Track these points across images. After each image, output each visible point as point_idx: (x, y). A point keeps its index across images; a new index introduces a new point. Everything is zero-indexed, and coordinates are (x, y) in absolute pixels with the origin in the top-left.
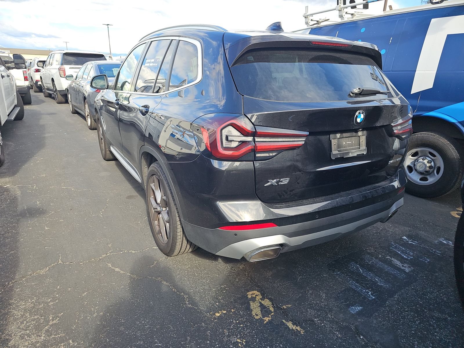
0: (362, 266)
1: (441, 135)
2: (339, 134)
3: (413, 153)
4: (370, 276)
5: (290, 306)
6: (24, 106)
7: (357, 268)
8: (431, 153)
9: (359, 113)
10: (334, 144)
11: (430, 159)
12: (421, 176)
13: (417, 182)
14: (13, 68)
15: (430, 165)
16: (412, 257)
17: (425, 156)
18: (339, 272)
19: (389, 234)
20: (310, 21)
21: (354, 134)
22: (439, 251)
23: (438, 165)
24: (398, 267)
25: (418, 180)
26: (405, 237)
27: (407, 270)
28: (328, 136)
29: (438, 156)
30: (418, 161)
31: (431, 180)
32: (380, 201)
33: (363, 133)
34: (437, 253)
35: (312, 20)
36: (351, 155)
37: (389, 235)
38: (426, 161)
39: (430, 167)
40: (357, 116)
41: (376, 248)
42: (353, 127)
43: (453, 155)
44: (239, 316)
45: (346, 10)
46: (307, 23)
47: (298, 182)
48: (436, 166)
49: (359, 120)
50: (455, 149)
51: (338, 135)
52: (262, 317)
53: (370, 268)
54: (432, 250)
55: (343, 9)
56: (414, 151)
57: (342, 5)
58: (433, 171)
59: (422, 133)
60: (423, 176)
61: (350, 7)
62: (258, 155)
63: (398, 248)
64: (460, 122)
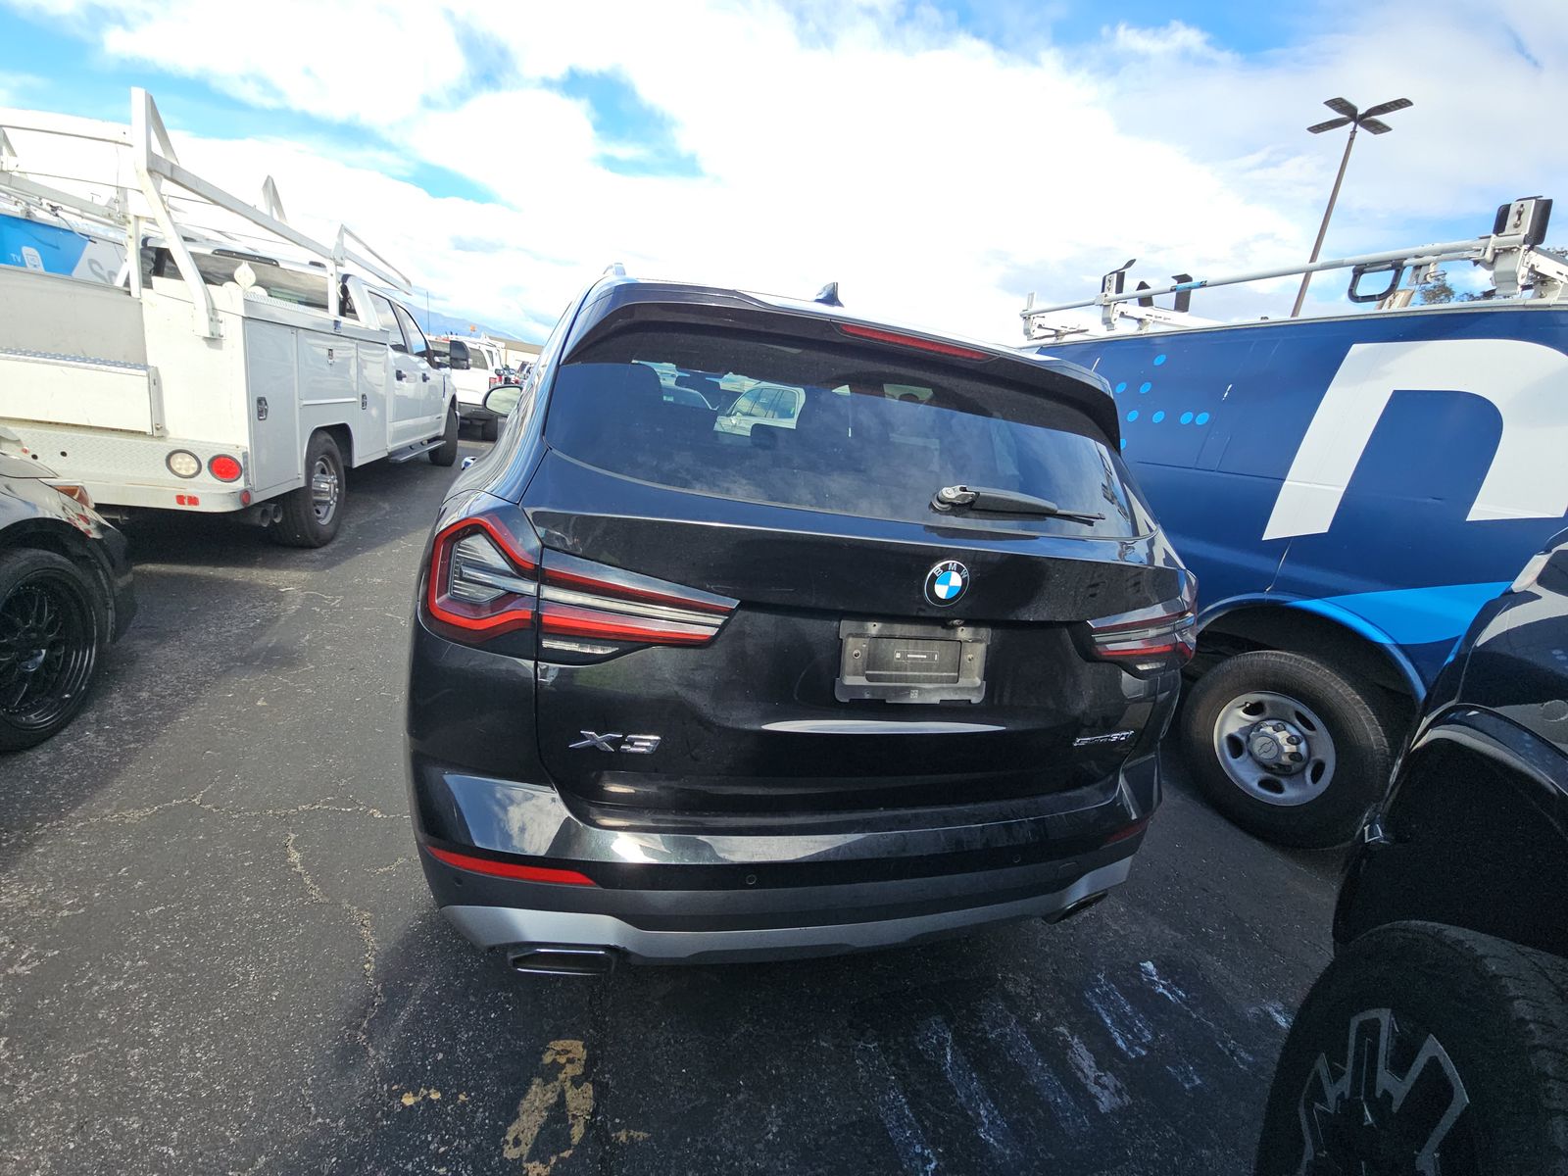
0: (960, 1040)
1: (1338, 672)
2: (879, 625)
3: (1248, 705)
4: (967, 1087)
5: (643, 1135)
6: (459, 441)
7: (941, 1044)
8: (1300, 717)
9: (945, 568)
10: (856, 652)
11: (1295, 732)
12: (1263, 775)
13: (1252, 790)
14: (446, 366)
15: (1294, 748)
16: (1144, 1053)
17: (1282, 720)
18: (876, 1044)
19: (1105, 939)
20: (1035, 328)
21: (939, 632)
22: (1249, 1052)
23: (1319, 756)
24: (1079, 1079)
25: (1255, 785)
26: (1149, 966)
27: (1106, 1102)
28: (835, 624)
29: (1322, 731)
30: (1259, 730)
31: (1291, 794)
32: (1019, 865)
33: (974, 634)
34: (1240, 1058)
35: (1040, 326)
36: (915, 698)
37: (1101, 942)
38: (1282, 736)
39: (1294, 756)
40: (934, 578)
41: (1039, 981)
42: (924, 610)
43: (1369, 739)
44: (463, 1128)
45: (1121, 307)
46: (1027, 332)
47: (693, 753)
48: (1313, 758)
49: (941, 591)
50: (1377, 723)
51: (874, 628)
52: (524, 1158)
53: (982, 1056)
54: (1224, 1043)
55: (1113, 303)
56: (1253, 698)
57: (1112, 294)
58: (1303, 769)
59: (1282, 655)
60: (1269, 775)
61: (1136, 300)
62: (546, 644)
63: (1112, 1002)
64: (1402, 647)
